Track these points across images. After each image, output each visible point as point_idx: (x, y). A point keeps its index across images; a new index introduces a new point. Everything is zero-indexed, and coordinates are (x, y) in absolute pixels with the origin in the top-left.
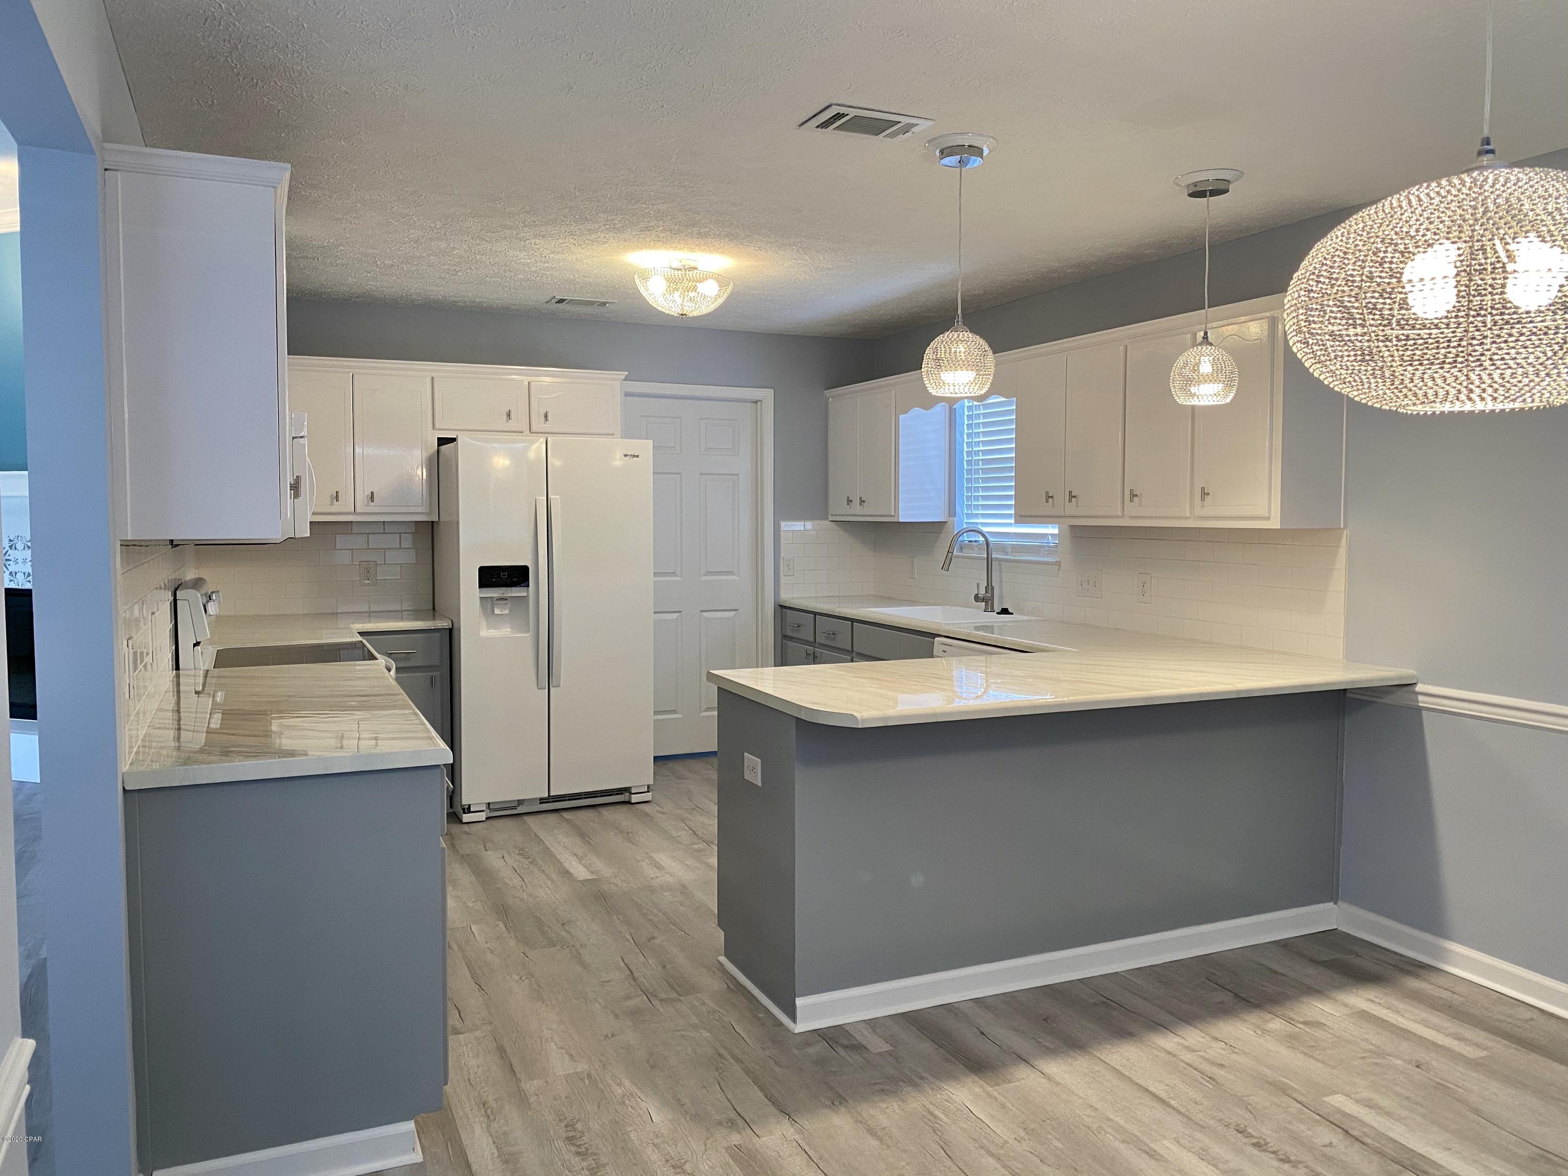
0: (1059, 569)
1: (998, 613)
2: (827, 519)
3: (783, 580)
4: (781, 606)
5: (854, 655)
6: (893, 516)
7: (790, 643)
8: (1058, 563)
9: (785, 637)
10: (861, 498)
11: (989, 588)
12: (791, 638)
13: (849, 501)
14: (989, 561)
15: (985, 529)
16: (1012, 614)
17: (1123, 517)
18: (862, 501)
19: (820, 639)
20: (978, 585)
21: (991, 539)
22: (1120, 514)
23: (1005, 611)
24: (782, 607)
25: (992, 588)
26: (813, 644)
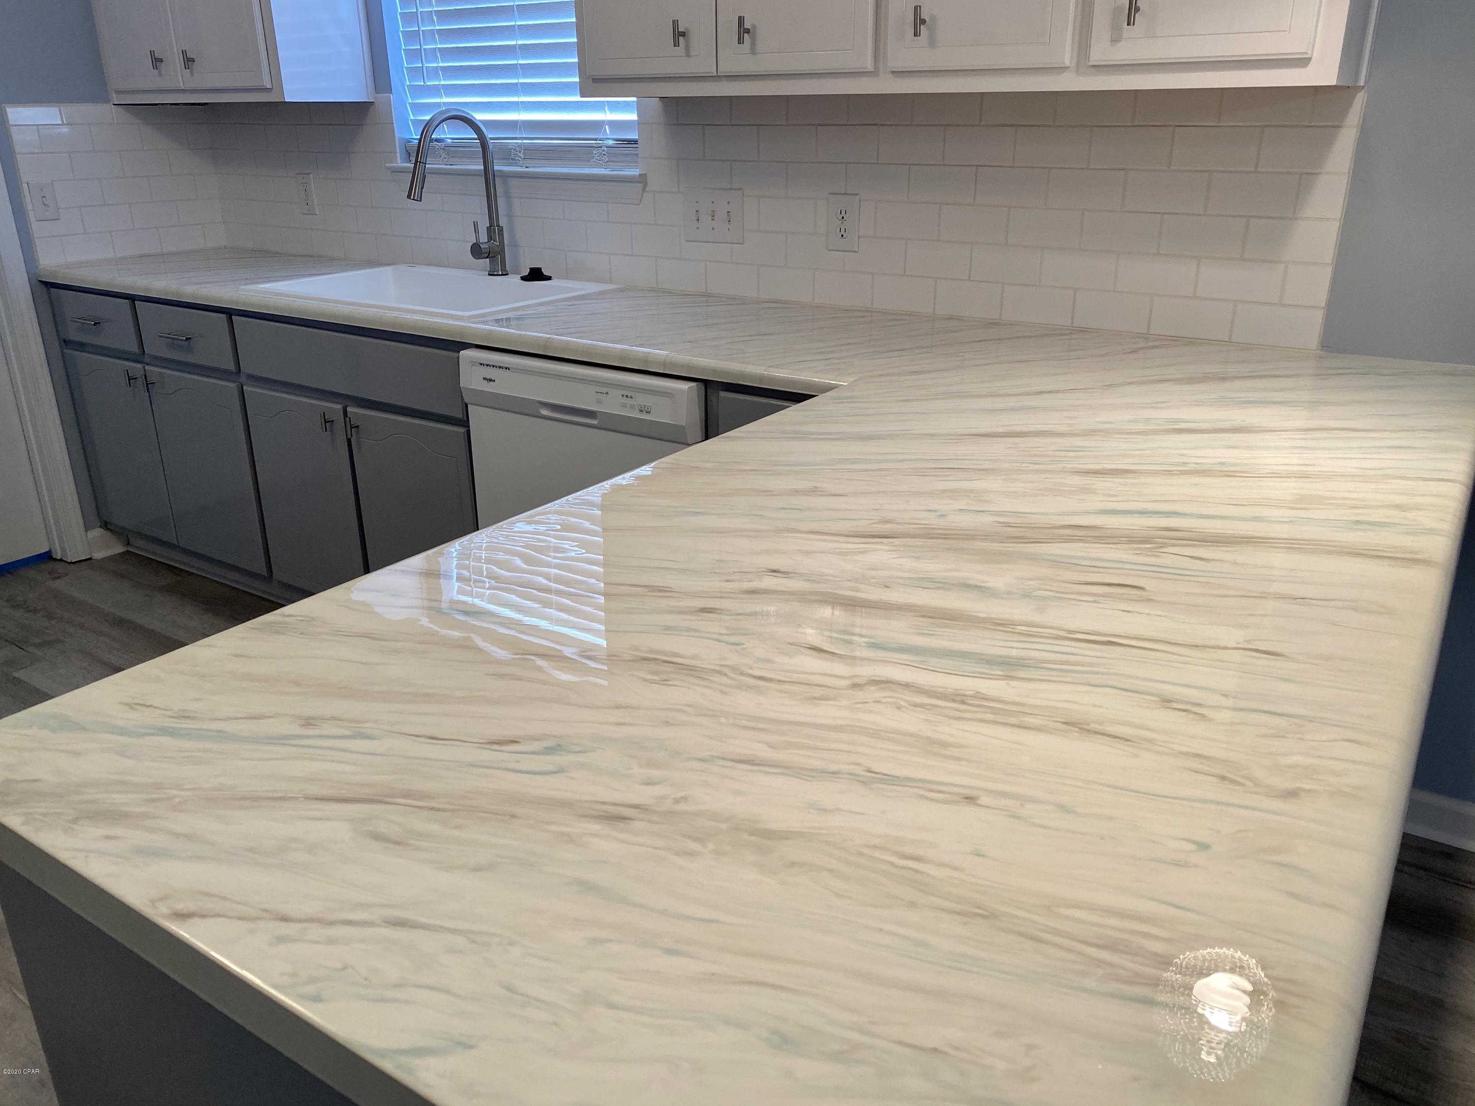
0: (644, 190)
1: (524, 278)
2: (106, 100)
3: (37, 228)
4: (46, 284)
5: (243, 379)
6: (270, 90)
7: (82, 357)
8: (642, 180)
9: (66, 343)
10: (184, 53)
11: (494, 229)
12: (81, 346)
13: (157, 61)
14: (488, 176)
15: (479, 116)
16: (549, 278)
17: (874, 74)
18: (188, 61)
19: (153, 348)
20: (475, 225)
21: (489, 135)
22: (869, 65)
23: (536, 275)
24: (49, 285)
25: (501, 230)
26: (140, 357)
